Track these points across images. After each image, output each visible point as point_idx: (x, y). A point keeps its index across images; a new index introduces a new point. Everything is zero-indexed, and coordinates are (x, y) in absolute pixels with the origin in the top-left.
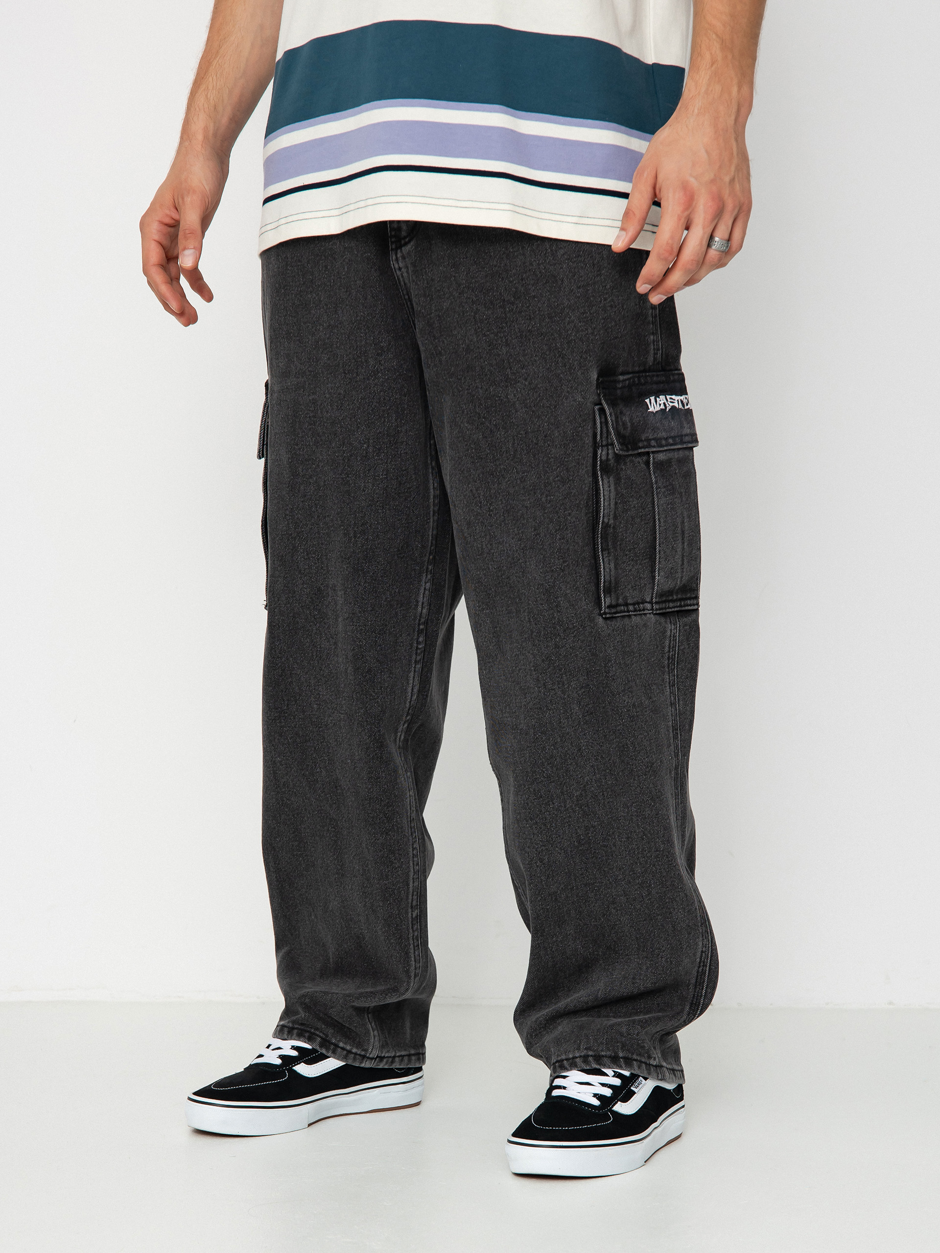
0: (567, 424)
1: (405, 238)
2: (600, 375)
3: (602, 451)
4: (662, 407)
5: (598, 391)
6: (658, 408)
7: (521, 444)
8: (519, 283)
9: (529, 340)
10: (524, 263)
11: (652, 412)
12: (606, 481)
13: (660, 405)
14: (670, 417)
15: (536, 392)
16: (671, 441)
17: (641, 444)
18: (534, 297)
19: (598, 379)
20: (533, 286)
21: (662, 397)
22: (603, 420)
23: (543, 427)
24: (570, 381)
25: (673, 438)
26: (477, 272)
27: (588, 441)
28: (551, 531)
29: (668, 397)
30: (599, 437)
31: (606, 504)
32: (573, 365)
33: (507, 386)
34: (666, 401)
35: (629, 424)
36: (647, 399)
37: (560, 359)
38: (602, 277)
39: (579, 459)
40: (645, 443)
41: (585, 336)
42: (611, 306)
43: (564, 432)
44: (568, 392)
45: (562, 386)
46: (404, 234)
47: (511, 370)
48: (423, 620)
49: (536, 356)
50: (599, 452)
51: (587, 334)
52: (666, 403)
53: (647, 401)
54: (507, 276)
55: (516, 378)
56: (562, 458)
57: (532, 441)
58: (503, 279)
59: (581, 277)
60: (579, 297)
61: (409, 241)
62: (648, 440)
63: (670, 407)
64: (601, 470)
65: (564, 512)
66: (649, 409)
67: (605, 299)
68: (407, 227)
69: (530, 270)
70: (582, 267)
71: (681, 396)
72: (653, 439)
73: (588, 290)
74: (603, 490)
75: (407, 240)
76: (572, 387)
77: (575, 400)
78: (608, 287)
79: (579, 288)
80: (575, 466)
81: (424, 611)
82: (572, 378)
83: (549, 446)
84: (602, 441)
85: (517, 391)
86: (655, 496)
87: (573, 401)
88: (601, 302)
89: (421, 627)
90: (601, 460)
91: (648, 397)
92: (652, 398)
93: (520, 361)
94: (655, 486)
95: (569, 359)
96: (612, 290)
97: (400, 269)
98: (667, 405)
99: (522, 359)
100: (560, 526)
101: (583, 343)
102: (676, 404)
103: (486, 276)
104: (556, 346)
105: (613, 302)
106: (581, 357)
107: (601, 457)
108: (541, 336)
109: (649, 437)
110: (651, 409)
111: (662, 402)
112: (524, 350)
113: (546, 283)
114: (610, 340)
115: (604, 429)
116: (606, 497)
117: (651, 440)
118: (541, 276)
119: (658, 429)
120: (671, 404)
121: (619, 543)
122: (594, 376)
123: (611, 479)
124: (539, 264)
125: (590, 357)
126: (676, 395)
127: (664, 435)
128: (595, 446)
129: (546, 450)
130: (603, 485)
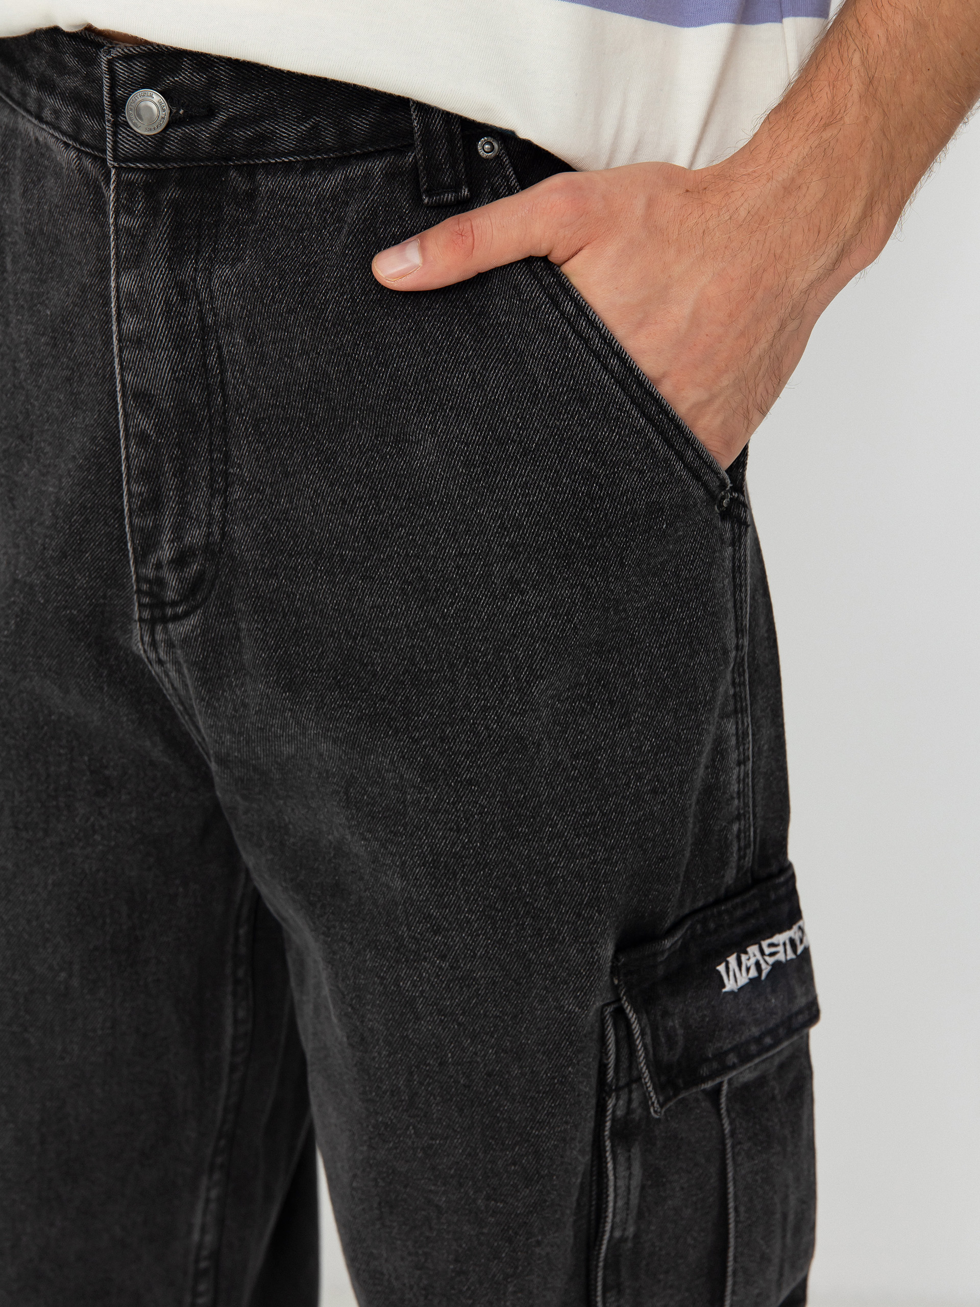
0: (540, 1056)
1: (174, 604)
2: (619, 949)
3: (618, 1099)
4: (753, 973)
5: (616, 982)
6: (743, 980)
7: (429, 1084)
8: (433, 745)
9: (455, 874)
10: (452, 701)
11: (732, 993)
12: (621, 1159)
13: (748, 969)
14: (769, 990)
15: (469, 986)
16: (768, 1040)
17: (704, 1071)
18: (470, 782)
19: (615, 957)
20: (467, 757)
21: (753, 950)
22: (622, 1034)
23: (485, 1055)
24: (550, 965)
25: (771, 1032)
26: (340, 707)
27: (588, 1087)
28: (494, 1276)
29: (765, 944)
30: (611, 1073)
31: (620, 1203)
32: (559, 934)
33: (398, 961)
34: (759, 956)
35: (680, 1032)
36: (720, 964)
37: (528, 921)
38: (633, 729)
39: (565, 1130)
40: (715, 1065)
41: (588, 867)
42: (654, 791)
43: (532, 1072)
44: (546, 988)
45: (531, 976)
46: (170, 595)
47: (409, 929)
48: (205, 1253)
49: (470, 911)
50: (611, 1103)
51: (594, 862)
52: (762, 962)
53: (721, 968)
54: (408, 725)
55: (419, 949)
56: (526, 1127)
57: (457, 1082)
58: (397, 731)
59: (582, 732)
60: (575, 779)
61: (186, 614)
62: (721, 1056)
63: (769, 968)
64: (612, 1137)
65: (527, 1239)
66: (724, 986)
67: (639, 778)
68: (181, 582)
69: (462, 719)
70: (584, 710)
71: (790, 928)
72: (732, 1050)
73: (598, 761)
74: (616, 1178)
75: (180, 610)
76: (555, 978)
77: (560, 1008)
78: (646, 748)
79: (576, 757)
80: (556, 1146)
81: (209, 1238)
82: (557, 959)
83: (497, 1093)
84: (618, 1080)
85: (420, 976)
86: (730, 1162)
87: (556, 1008)
88: (628, 784)
89: (203, 1265)
90: (613, 1120)
91: (723, 959)
92: (732, 959)
93: (430, 916)
94: (729, 1142)
95: (550, 919)
96: (656, 754)
97: (160, 662)
98: (764, 966)
99: (434, 912)
100: (517, 1268)
101: (583, 882)
102: (781, 957)
103: (360, 719)
104: (519, 890)
105: (658, 780)
106: (579, 915)
107: (614, 1112)
108: (484, 869)
109: (721, 1048)
110: (730, 986)
111: (753, 961)
112: (441, 896)
113: (501, 752)
114: (649, 865)
115: (625, 1052)
116: (621, 1191)
117: (726, 1053)
118: (490, 736)
119: (742, 1023)
120: (771, 960)
121: (644, 1263)
122: (608, 951)
123: (636, 1151)
124: (485, 709)
125: (600, 914)
126: (780, 931)
127: (755, 1031)
128: (603, 1090)
129: (491, 1102)
130: (615, 1169)
